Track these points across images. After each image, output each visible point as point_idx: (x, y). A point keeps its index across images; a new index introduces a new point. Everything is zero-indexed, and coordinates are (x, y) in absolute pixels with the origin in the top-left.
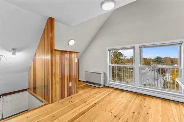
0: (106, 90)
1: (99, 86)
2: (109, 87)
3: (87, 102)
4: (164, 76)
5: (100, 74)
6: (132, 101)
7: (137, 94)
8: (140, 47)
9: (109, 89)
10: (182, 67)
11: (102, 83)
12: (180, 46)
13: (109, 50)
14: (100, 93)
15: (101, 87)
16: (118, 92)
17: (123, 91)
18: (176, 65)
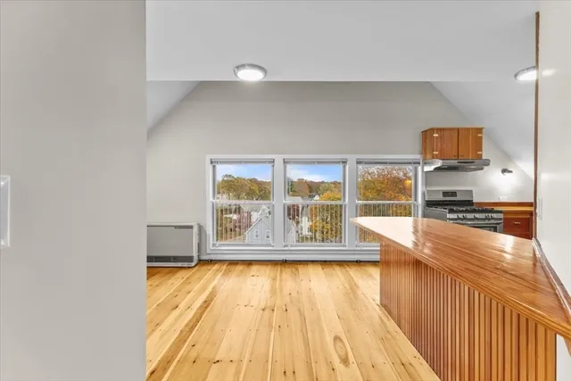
0: (209, 270)
1: (186, 264)
2: (211, 262)
3: (182, 306)
4: (298, 223)
5: (191, 227)
6: (278, 277)
7: (281, 264)
8: (285, 162)
9: (216, 267)
10: (347, 201)
11: (195, 254)
12: (344, 167)
13: (212, 162)
14: (200, 279)
15: (193, 264)
16: (240, 268)
17: (249, 263)
18: (317, 198)
